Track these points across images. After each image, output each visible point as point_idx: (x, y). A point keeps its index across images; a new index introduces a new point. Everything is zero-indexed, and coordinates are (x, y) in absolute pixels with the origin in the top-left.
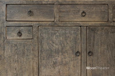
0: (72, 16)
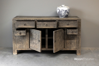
0: (42, 26)
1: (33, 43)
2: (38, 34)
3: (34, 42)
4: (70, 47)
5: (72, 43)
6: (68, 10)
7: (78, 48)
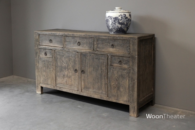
1: (64, 75)
2: (73, 59)
3: (66, 73)
4: (118, 95)
5: (121, 87)
6: (120, 18)
7: (131, 101)
